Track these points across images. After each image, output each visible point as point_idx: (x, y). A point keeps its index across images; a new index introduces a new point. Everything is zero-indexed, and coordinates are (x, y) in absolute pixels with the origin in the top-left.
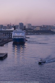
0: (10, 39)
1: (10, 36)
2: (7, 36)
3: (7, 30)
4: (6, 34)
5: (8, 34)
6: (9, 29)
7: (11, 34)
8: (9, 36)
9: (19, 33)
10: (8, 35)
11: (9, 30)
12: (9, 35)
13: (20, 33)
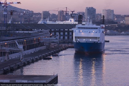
0: (64, 43)
1: (64, 38)
2: (58, 37)
3: (57, 23)
4: (55, 32)
5: (60, 32)
6: (63, 21)
7: (66, 33)
8: (62, 37)
9: (89, 30)
10: (60, 35)
11: (62, 23)
12: (62, 33)
13: (91, 30)
